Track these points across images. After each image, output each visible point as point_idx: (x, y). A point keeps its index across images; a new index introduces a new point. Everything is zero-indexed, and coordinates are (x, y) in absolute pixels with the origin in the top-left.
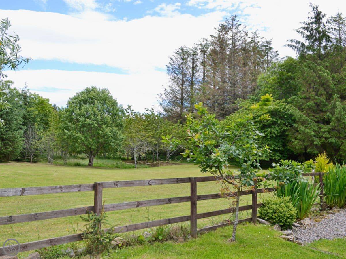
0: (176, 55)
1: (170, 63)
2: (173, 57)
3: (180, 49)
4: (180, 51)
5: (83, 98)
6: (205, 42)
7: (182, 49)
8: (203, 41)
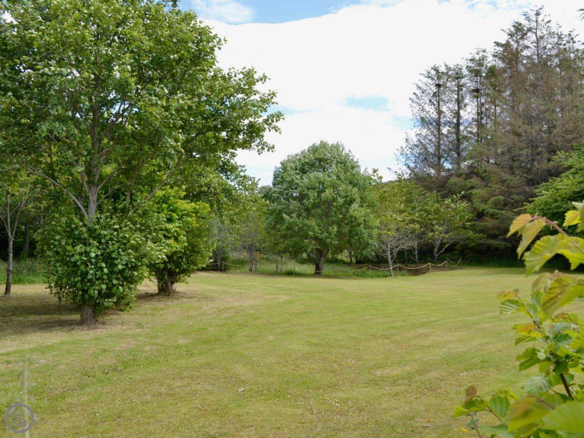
0: (425, 80)
1: (415, 94)
2: (421, 85)
3: (432, 68)
4: (433, 72)
5: (307, 160)
6: (481, 54)
7: (436, 69)
8: (478, 54)
